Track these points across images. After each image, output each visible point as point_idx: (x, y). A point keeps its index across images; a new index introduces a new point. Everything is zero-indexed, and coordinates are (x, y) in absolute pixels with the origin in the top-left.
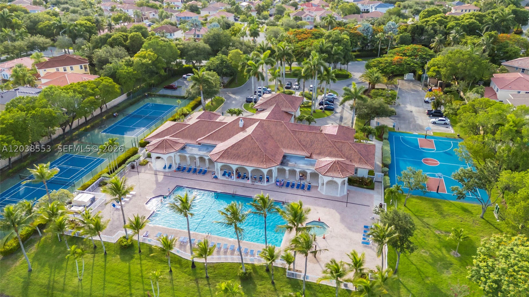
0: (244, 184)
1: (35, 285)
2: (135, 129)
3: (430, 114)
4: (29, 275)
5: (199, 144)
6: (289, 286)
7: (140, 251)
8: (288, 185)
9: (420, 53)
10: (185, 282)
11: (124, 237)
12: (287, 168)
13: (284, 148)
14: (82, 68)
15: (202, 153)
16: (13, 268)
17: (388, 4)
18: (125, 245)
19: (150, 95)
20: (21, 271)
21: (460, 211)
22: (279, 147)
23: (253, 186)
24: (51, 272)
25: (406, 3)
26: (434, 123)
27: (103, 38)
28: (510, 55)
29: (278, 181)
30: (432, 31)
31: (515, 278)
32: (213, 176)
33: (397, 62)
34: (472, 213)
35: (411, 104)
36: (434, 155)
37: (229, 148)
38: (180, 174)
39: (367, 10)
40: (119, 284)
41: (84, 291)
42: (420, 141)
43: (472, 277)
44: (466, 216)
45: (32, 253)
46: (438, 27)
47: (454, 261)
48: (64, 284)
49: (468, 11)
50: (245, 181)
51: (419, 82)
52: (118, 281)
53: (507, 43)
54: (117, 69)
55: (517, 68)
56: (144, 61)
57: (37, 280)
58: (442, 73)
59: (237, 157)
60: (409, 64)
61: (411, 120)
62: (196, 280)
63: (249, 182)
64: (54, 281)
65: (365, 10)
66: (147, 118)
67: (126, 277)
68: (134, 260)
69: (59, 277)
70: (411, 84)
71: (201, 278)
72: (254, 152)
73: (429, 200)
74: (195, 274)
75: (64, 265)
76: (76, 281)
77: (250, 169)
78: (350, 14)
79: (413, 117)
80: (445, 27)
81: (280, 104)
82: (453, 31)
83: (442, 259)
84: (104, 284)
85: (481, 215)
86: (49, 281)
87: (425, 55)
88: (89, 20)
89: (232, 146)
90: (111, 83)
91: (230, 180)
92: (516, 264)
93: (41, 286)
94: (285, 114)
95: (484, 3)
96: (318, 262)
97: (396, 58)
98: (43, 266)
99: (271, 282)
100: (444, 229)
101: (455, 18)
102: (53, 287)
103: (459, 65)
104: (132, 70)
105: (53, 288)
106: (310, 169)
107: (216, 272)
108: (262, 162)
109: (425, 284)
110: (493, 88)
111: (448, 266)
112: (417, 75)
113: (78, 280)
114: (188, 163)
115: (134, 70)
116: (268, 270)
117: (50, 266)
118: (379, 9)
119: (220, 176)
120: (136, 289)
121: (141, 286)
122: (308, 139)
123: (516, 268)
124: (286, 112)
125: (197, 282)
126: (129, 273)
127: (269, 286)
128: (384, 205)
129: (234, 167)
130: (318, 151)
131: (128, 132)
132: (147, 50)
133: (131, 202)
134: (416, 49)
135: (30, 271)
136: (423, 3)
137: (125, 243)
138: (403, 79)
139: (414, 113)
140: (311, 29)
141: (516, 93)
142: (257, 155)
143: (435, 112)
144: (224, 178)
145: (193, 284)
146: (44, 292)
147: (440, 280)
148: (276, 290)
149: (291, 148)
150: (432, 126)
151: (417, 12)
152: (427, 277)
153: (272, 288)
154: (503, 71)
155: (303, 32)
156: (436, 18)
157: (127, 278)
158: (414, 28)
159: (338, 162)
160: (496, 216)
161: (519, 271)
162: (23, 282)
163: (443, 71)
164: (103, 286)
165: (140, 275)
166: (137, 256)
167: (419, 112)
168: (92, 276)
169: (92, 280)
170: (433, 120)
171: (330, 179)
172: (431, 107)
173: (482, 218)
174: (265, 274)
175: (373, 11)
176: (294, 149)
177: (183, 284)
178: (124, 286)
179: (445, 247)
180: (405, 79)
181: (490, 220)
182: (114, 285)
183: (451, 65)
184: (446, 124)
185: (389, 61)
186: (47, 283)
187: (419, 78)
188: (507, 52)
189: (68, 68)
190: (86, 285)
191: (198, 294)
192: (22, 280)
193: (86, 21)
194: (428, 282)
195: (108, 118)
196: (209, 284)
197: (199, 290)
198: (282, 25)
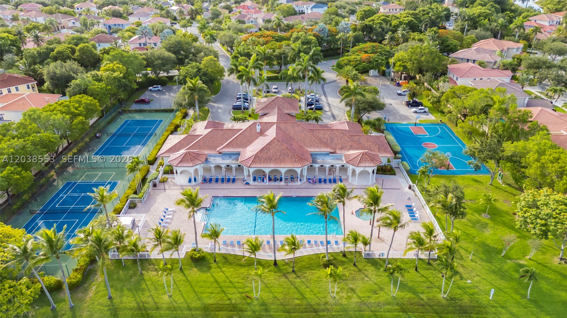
0: (278, 186)
1: (124, 310)
2: (130, 148)
3: (409, 104)
4: (112, 302)
5: (220, 153)
6: (369, 265)
7: (215, 261)
8: (320, 181)
9: (379, 50)
10: (275, 279)
11: (195, 250)
12: (317, 166)
13: (307, 147)
14: (29, 88)
15: (228, 161)
16: (88, 299)
17: (322, 5)
18: (199, 257)
19: (124, 112)
20: (100, 301)
21: (472, 183)
22: (302, 147)
23: (287, 187)
24: (134, 295)
25: (338, 3)
26: (416, 112)
27: (43, 52)
28: (452, 48)
29: (310, 179)
30: (380, 29)
31: (559, 219)
32: (245, 182)
33: (367, 59)
34: (482, 183)
35: (387, 98)
36: (429, 139)
37: (258, 152)
38: (208, 185)
39: (302, 11)
40: (212, 293)
41: (180, 305)
42: (412, 129)
43: (521, 226)
44: (478, 186)
45: (101, 282)
46: (384, 25)
47: (489, 222)
48: (156, 303)
49: (394, 10)
50: (277, 183)
51: (384, 77)
52: (210, 290)
53: (447, 38)
54: (88, 85)
55: (462, 59)
56: (116, 74)
57: (123, 305)
58: (408, 67)
59: (269, 160)
60: (377, 61)
61: (395, 112)
62: (285, 275)
63: (283, 183)
64: (143, 303)
65: (299, 11)
66: (135, 135)
67: (215, 285)
68: (213, 269)
69: (145, 298)
70: (378, 79)
71: (288, 273)
72: (284, 154)
73: (444, 177)
74: (280, 271)
75: (144, 286)
76: (166, 298)
77: (283, 171)
78: (288, 16)
79: (394, 109)
80: (391, 25)
81: (280, 107)
82: (400, 29)
83: (478, 222)
84: (197, 295)
85: (490, 183)
86: (138, 303)
87: (384, 51)
88: (9, 32)
89: (261, 150)
90: (92, 100)
91: (262, 184)
92: (557, 208)
93: (131, 309)
94: (289, 116)
95: (406, 3)
96: (383, 241)
97: (364, 56)
98: (122, 290)
99: (352, 265)
100: (469, 198)
101: (395, 17)
102: (145, 307)
103: (423, 59)
104: (104, 85)
105: (145, 309)
106: (338, 164)
107: (299, 265)
108: (295, 161)
109: (475, 243)
110: (452, 77)
111: (485, 226)
112: (381, 71)
113: (168, 297)
114: (214, 174)
115: (107, 85)
116: (344, 255)
117: (130, 290)
118: (315, 10)
119: (251, 182)
120: (231, 294)
121: (234, 290)
122: (327, 136)
123: (557, 211)
124: (289, 114)
125: (286, 277)
126: (216, 281)
127: (353, 268)
128: (413, 186)
129: (267, 171)
130: (340, 146)
131: (125, 152)
132: (112, 62)
133: (175, 218)
134: (374, 46)
135: (110, 298)
136: (353, 3)
137: (198, 255)
138: (369, 76)
139: (394, 105)
140: (256, 32)
141: (473, 80)
142: (288, 156)
143: (413, 103)
144: (256, 183)
145: (283, 279)
146: (138, 314)
147: (484, 237)
148: (360, 270)
149: (314, 146)
150: (415, 115)
151: (353, 12)
152: (474, 237)
153: (356, 269)
154: (453, 62)
155: (262, 35)
156: (380, 17)
157: (217, 286)
158: (364, 27)
159: (366, 153)
160: (500, 182)
161: (560, 213)
162: (108, 310)
163: (409, 65)
164: (197, 298)
165: (228, 281)
166: (214, 265)
167: (398, 104)
168: (180, 291)
169: (182, 294)
170: (414, 109)
171: (362, 169)
172: (407, 99)
173: (491, 185)
174: (344, 259)
175: (309, 12)
176: (317, 147)
177: (274, 281)
178: (218, 293)
179: (476, 212)
180: (371, 75)
181: (497, 185)
182: (207, 295)
183: (415, 59)
184: (425, 112)
185: (359, 59)
186: (136, 305)
187: (383, 74)
188: (448, 46)
189: (13, 89)
190: (179, 299)
191: (293, 286)
192: (107, 308)
193: (6, 34)
194: (476, 241)
195: (91, 140)
196: (298, 277)
197: (292, 283)
198: (229, 29)
